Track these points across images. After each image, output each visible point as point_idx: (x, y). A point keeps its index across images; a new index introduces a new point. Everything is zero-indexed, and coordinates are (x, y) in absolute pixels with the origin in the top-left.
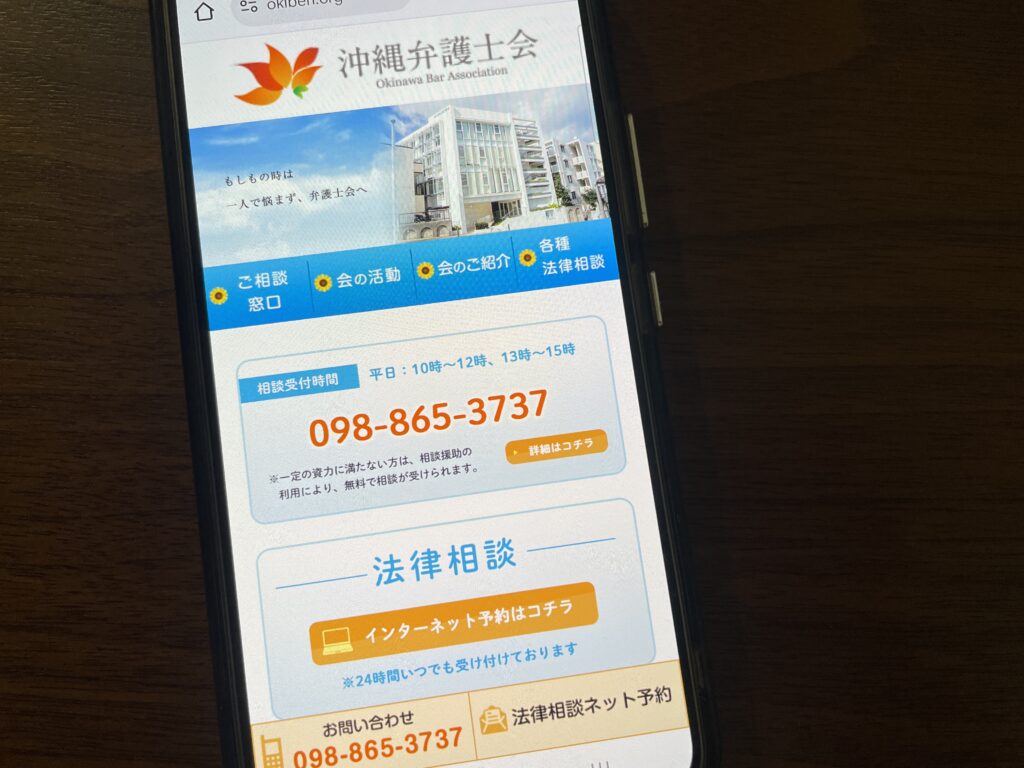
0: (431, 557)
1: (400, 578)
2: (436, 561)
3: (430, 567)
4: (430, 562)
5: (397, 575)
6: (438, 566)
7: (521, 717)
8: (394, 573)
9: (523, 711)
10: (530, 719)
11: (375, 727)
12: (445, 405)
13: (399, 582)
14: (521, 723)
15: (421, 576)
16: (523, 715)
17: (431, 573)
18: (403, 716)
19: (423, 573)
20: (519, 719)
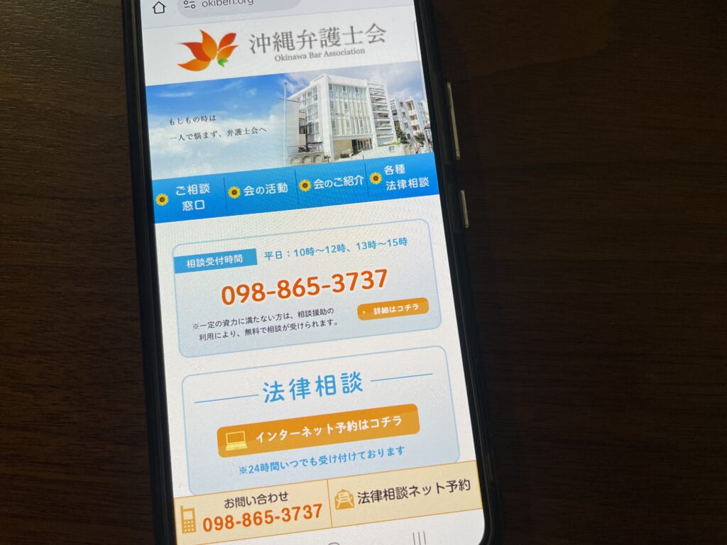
0: (304, 383)
1: (281, 398)
2: (307, 386)
3: (303, 390)
4: (303, 387)
5: (279, 395)
6: (308, 390)
7: (364, 498)
8: (278, 394)
9: (365, 494)
10: (370, 499)
11: (260, 502)
12: (316, 278)
13: (281, 400)
14: (364, 502)
15: (296, 396)
16: (365, 497)
17: (303, 394)
18: (281, 495)
19: (298, 395)
20: (362, 499)
